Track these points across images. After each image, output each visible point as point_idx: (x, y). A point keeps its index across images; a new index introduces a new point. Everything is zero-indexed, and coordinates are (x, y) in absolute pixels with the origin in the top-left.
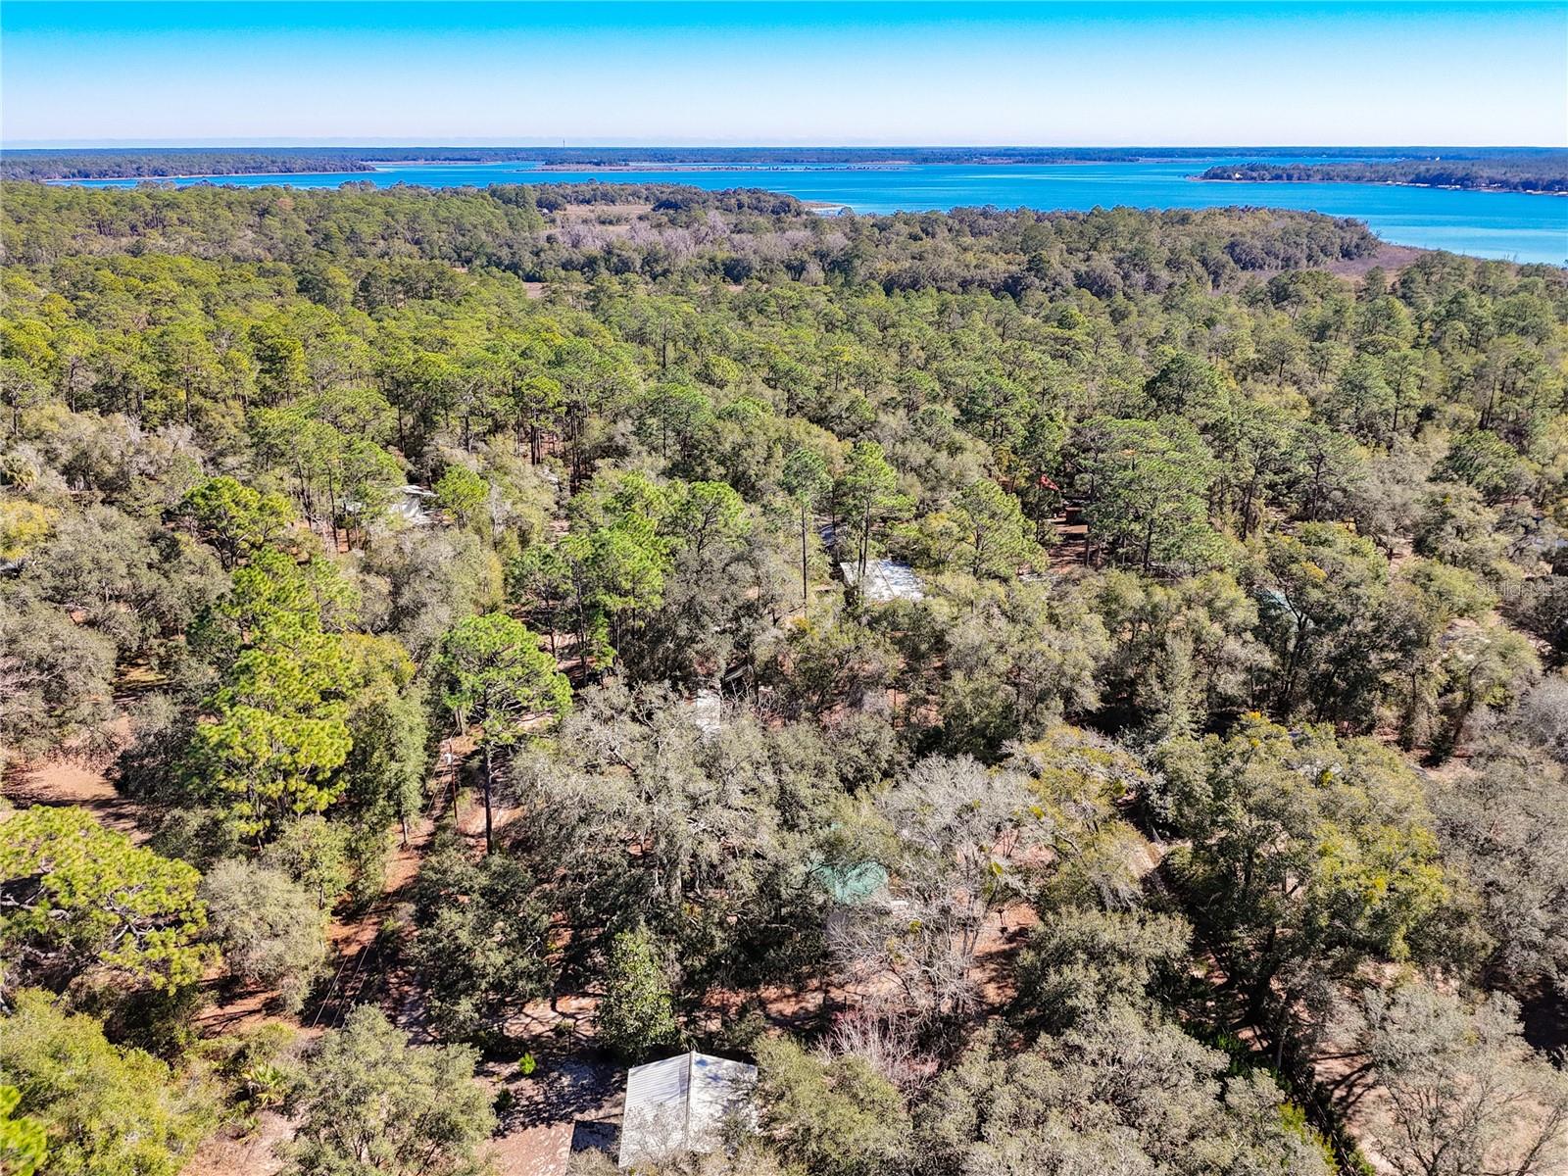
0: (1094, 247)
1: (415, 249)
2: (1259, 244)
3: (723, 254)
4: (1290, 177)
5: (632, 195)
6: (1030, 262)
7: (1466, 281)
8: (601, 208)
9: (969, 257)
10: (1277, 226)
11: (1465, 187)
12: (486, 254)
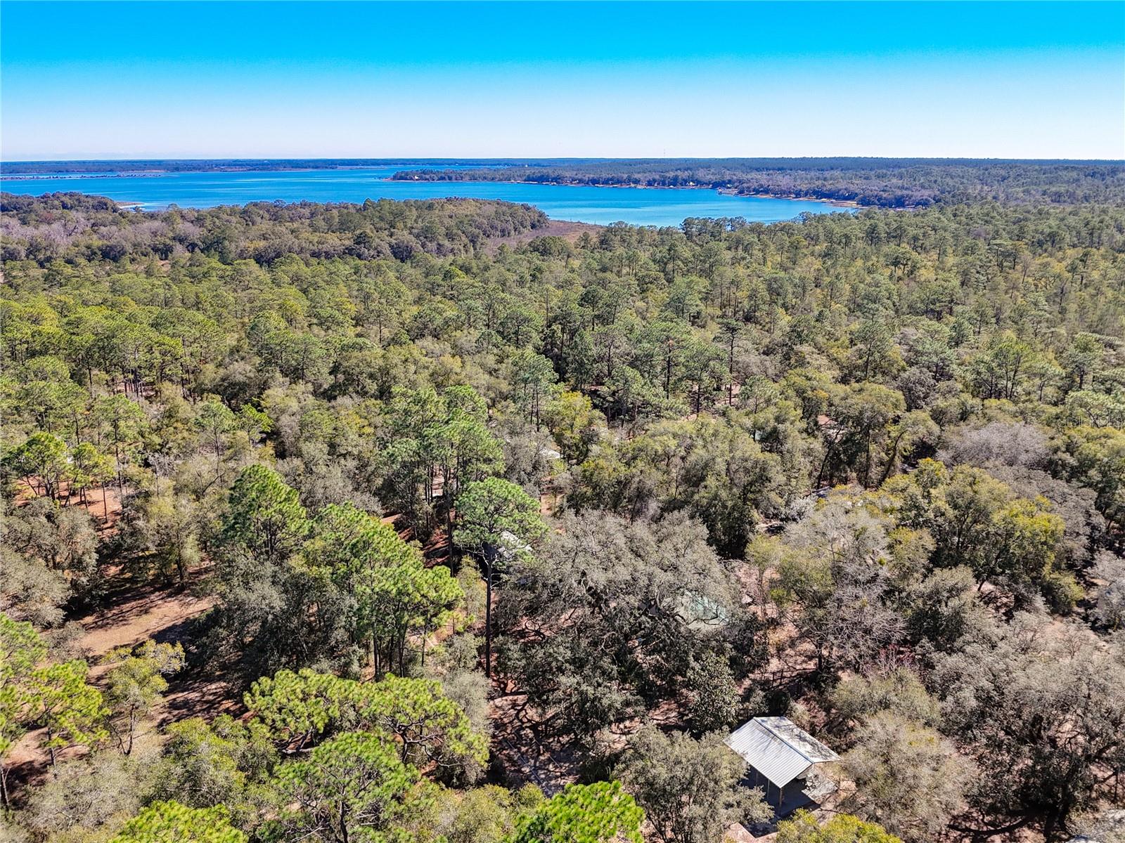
0: (393, 226)
3: (96, 242)
4: (450, 179)
6: (358, 239)
10: (490, 210)
11: (558, 183)
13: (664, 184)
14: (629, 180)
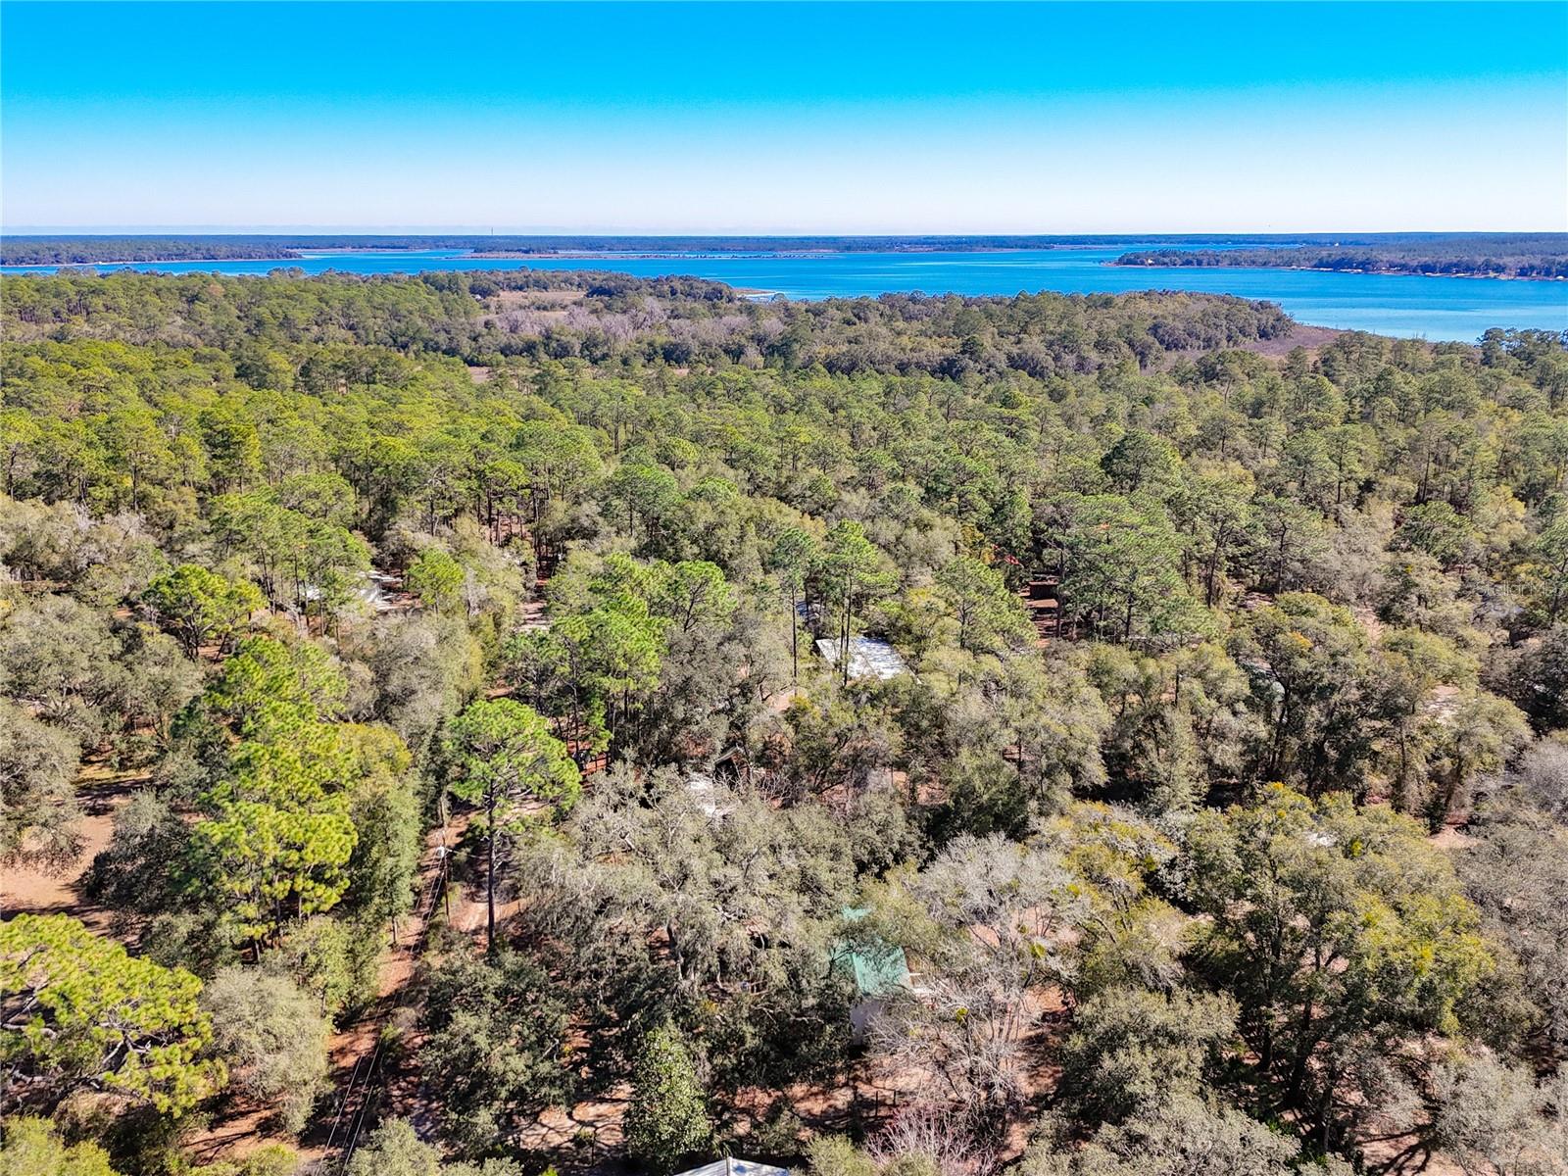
0: (1024, 330)
1: (350, 333)
2: (1181, 326)
3: (662, 338)
4: (1200, 263)
5: (565, 282)
6: (964, 345)
7: (1384, 358)
8: (534, 294)
9: (905, 340)
10: (1196, 309)
11: (1366, 270)
12: (422, 340)
13: (1548, 273)
14: (1487, 267)
